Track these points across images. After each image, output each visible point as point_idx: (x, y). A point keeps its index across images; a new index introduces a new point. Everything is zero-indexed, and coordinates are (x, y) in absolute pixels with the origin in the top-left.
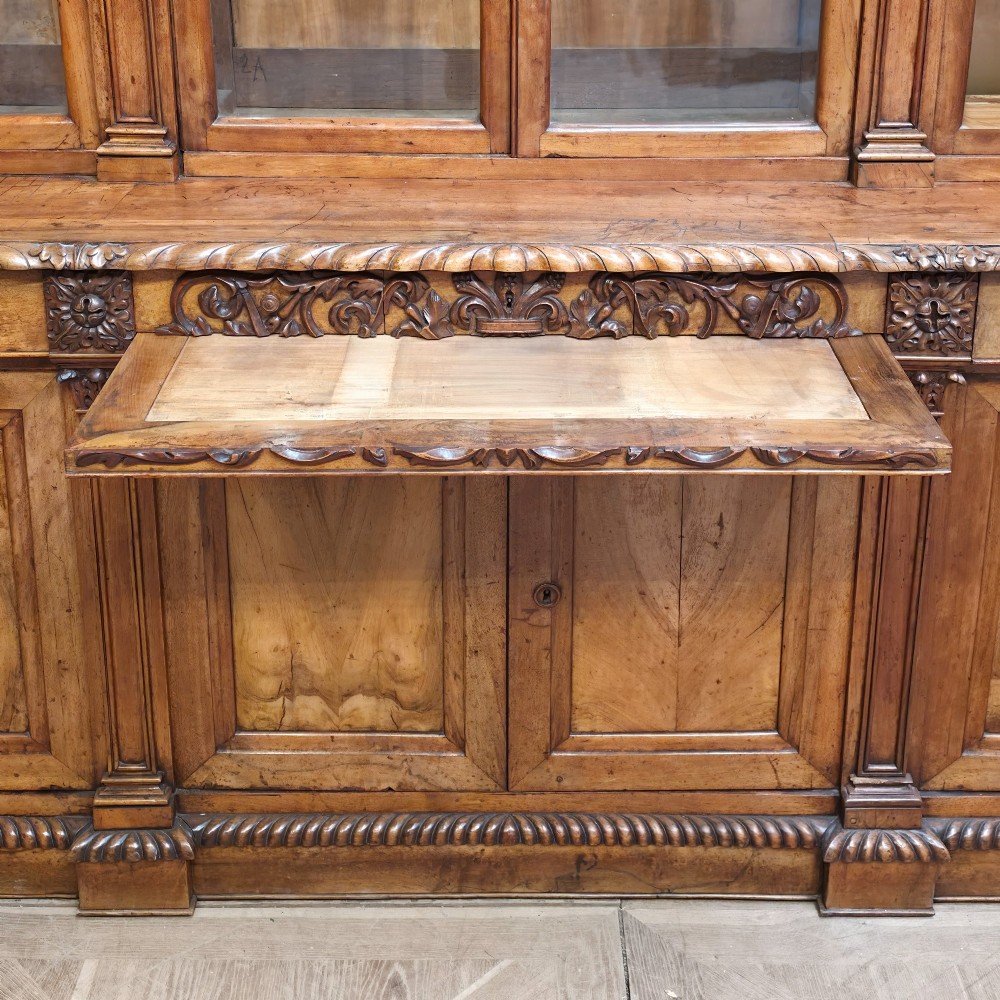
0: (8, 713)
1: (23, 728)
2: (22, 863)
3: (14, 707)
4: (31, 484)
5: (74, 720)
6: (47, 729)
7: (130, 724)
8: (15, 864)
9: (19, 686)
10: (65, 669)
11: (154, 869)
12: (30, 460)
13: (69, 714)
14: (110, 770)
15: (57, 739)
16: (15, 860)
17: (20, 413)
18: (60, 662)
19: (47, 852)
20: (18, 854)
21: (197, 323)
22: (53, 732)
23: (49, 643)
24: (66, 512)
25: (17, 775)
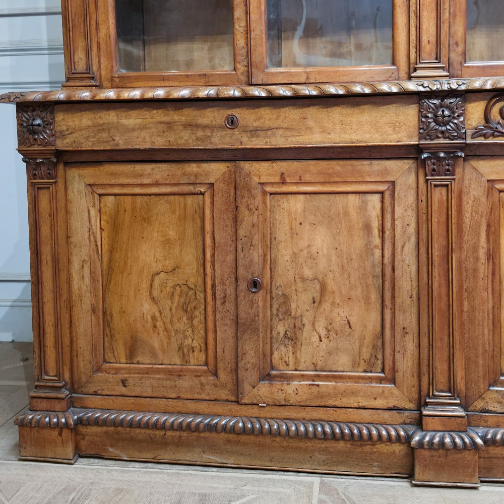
0: (373, 360)
1: (380, 370)
2: (379, 452)
3: (375, 356)
4: (396, 222)
5: (409, 365)
6: (394, 370)
7: (441, 367)
8: (374, 453)
9: (380, 344)
10: (407, 333)
11: (459, 456)
12: (397, 209)
13: (407, 361)
14: (431, 394)
15: (399, 376)
16: (375, 450)
17: (393, 183)
18: (404, 328)
19: (393, 445)
20: (378, 446)
21: (499, 123)
22: (397, 372)
23: (399, 317)
24: (413, 239)
25: (375, 399)
